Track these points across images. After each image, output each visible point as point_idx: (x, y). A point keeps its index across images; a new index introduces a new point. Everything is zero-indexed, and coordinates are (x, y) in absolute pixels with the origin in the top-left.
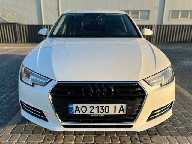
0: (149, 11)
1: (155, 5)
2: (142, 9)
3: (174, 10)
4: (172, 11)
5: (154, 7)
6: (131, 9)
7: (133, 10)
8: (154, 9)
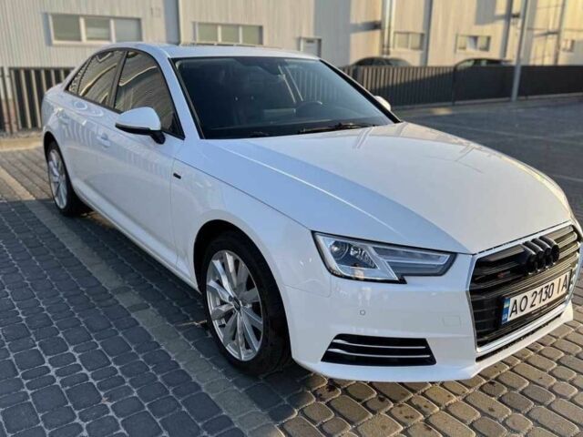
0: (139, 20)
1: (154, 6)
2: (117, 14)
3: (204, 20)
4: (200, 24)
5: (152, 9)
6: (84, 12)
7: (90, 13)
8: (152, 13)
